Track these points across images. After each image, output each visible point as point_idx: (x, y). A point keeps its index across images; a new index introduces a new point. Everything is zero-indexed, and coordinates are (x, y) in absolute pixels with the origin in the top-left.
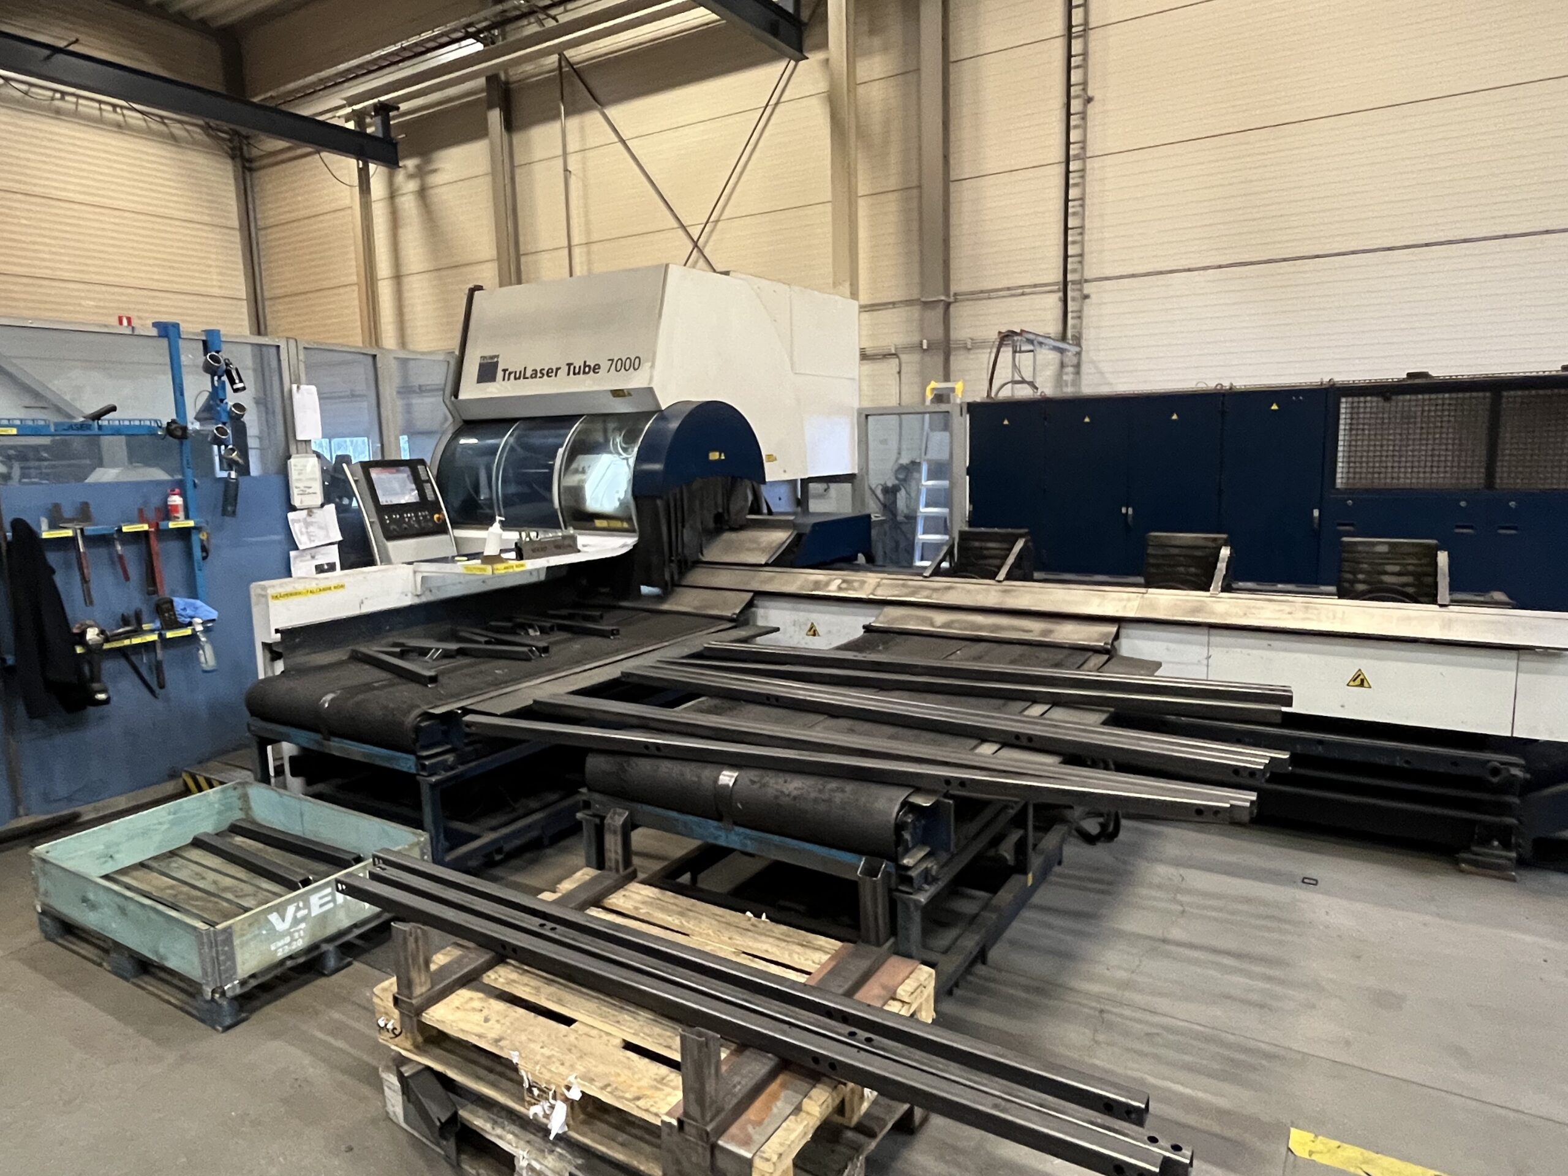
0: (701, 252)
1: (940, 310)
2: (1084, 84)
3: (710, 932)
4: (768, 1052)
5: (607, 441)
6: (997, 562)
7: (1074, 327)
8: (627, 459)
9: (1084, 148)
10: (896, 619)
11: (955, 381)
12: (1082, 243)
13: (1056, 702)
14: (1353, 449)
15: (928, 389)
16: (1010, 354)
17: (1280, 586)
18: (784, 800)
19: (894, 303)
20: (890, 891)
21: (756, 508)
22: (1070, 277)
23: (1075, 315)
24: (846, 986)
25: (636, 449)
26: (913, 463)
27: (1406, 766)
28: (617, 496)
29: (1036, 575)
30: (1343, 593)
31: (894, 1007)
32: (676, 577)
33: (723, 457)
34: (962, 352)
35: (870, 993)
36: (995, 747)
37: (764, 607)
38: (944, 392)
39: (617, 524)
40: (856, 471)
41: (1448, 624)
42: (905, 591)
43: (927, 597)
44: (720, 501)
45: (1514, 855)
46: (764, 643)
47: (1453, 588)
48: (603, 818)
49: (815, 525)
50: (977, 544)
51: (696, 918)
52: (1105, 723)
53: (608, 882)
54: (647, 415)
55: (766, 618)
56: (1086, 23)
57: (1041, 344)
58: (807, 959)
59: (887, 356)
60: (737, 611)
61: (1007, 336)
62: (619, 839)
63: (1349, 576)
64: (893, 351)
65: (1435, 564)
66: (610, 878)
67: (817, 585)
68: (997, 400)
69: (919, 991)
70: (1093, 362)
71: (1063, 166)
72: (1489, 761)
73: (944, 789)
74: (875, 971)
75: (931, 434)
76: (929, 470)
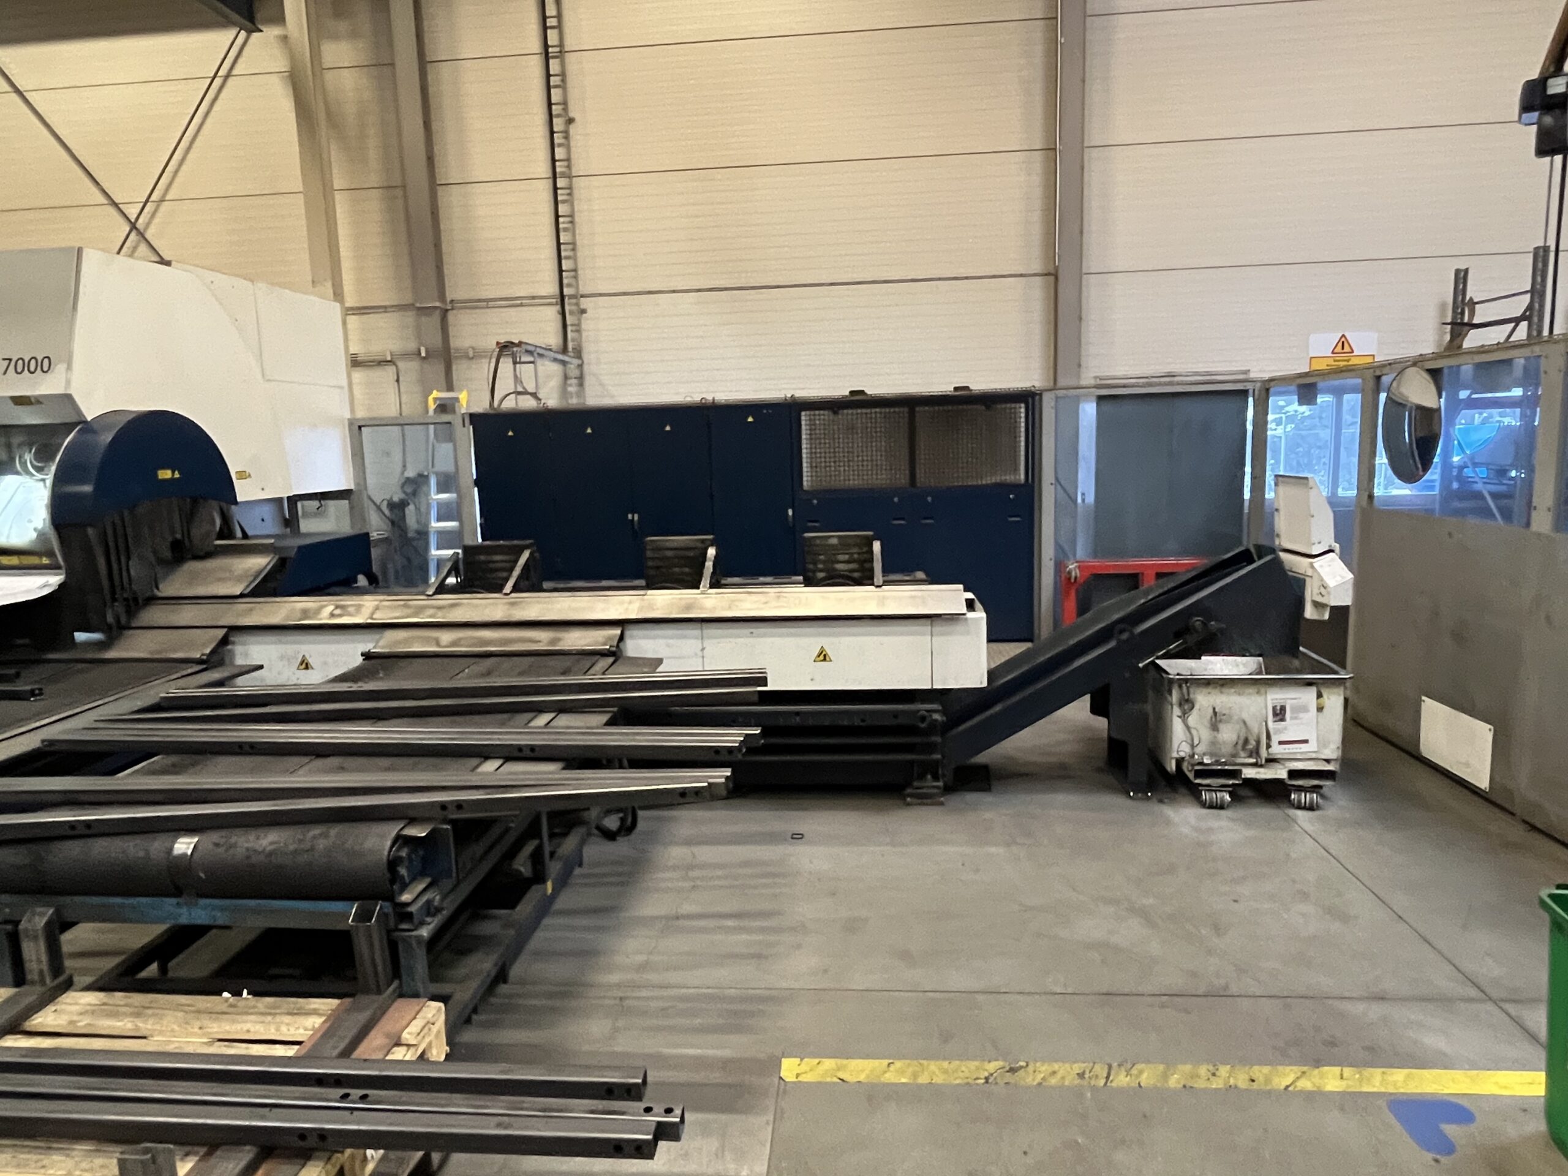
0: (141, 234)
1: (436, 317)
2: (565, 103)
3: (176, 1027)
4: (245, 1144)
5: (13, 459)
6: (505, 574)
7: (573, 340)
8: (43, 480)
9: (569, 167)
10: (399, 642)
11: (461, 391)
12: (575, 259)
13: (562, 709)
14: (814, 456)
15: (431, 399)
16: (511, 365)
17: (762, 579)
18: (254, 859)
19: (385, 307)
20: (389, 932)
21: (226, 531)
22: (566, 291)
23: (574, 328)
24: (342, 1046)
25: (53, 468)
26: (421, 475)
27: (862, 724)
28: (32, 526)
29: (546, 585)
30: (809, 582)
31: (398, 1054)
32: (123, 620)
33: (177, 475)
34: (464, 361)
35: (372, 1046)
36: (498, 763)
37: (244, 644)
38: (449, 402)
39: (34, 560)
40: (352, 487)
41: (882, 601)
42: (409, 611)
43: (430, 617)
44: (177, 526)
45: (940, 784)
46: (245, 685)
47: (886, 571)
48: (17, 923)
49: (300, 548)
50: (482, 558)
51: (153, 1015)
52: (610, 723)
53: (31, 999)
54: (68, 427)
55: (246, 655)
56: (561, 45)
57: (541, 355)
58: (298, 1028)
59: (381, 363)
60: (208, 651)
61: (505, 347)
62: (42, 945)
63: (811, 566)
64: (389, 358)
65: (871, 552)
66: (30, 994)
67: (305, 613)
68: (499, 411)
69: (426, 1029)
70: (594, 375)
71: (551, 181)
72: (918, 711)
73: (441, 814)
74: (378, 1020)
75: (437, 445)
76: (438, 484)
